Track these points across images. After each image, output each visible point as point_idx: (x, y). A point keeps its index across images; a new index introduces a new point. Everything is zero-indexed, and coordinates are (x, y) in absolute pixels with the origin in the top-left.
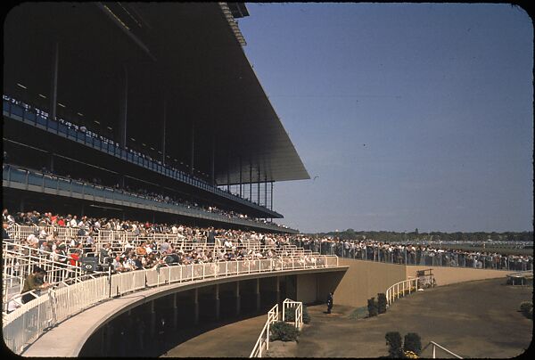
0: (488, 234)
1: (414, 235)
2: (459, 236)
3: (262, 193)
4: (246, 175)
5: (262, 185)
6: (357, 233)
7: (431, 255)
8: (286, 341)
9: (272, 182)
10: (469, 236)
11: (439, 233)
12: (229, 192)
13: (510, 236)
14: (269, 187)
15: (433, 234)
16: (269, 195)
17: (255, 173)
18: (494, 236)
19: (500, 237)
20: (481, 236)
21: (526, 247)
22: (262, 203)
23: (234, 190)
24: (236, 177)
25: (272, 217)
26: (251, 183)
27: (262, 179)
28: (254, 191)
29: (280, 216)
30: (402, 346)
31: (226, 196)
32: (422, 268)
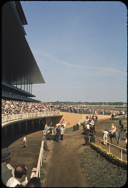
0: (103, 103)
1: (79, 103)
2: (94, 104)
3: (28, 88)
4: (23, 81)
5: (28, 85)
6: (60, 102)
7: (90, 111)
8: (50, 140)
9: (32, 84)
10: (97, 104)
11: (87, 103)
12: (17, 87)
13: (110, 104)
14: (31, 86)
15: (85, 103)
16: (31, 89)
17: (26, 81)
18: (105, 103)
19: (107, 104)
20: (101, 103)
21: (115, 107)
22: (28, 91)
23: (19, 87)
24: (19, 82)
25: (32, 97)
26: (24, 84)
27: (28, 83)
28: (26, 87)
29: (35, 96)
30: (89, 141)
31: (16, 89)
32: (87, 115)
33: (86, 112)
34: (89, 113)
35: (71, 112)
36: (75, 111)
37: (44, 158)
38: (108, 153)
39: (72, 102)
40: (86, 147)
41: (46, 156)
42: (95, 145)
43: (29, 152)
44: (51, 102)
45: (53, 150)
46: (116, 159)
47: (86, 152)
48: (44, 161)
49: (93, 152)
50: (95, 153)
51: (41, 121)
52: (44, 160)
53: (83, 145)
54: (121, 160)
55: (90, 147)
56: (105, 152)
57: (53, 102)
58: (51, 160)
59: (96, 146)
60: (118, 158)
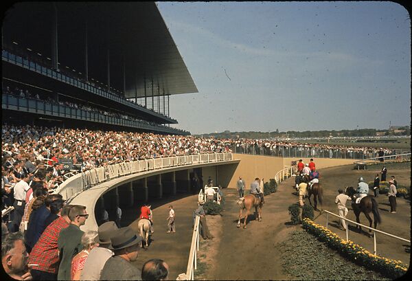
0: (330, 132)
1: (276, 134)
2: (308, 134)
3: (161, 104)
4: (149, 90)
5: (161, 97)
6: (232, 133)
7: (300, 149)
8: (214, 215)
9: (168, 95)
10: (316, 134)
11: (293, 132)
12: (136, 104)
13: (346, 133)
14: (166, 100)
15: (289, 132)
16: (166, 106)
17: (156, 88)
18: (334, 133)
19: (339, 134)
20: (325, 133)
21: (358, 141)
22: (162, 111)
23: (141, 102)
24: (141, 91)
25: (169, 123)
26: (153, 96)
27: (161, 93)
28: (155, 102)
29: (175, 122)
30: (301, 215)
31: (135, 107)
32: (294, 159)
33: (291, 152)
34: (299, 155)
35: (258, 152)
36: (267, 152)
37: (202, 254)
38: (344, 242)
39: (260, 132)
40: (293, 229)
41: (205, 248)
42: (313, 225)
43: (168, 242)
44: (212, 134)
45: (220, 235)
46: (361, 254)
47: (293, 240)
48: (202, 260)
49: (308, 240)
50: (315, 242)
51: (192, 175)
52: (202, 258)
53: (286, 224)
54: (373, 256)
55: (304, 228)
56: (338, 239)
57: (217, 134)
58: (217, 257)
59: (317, 226)
60: (366, 252)
